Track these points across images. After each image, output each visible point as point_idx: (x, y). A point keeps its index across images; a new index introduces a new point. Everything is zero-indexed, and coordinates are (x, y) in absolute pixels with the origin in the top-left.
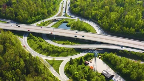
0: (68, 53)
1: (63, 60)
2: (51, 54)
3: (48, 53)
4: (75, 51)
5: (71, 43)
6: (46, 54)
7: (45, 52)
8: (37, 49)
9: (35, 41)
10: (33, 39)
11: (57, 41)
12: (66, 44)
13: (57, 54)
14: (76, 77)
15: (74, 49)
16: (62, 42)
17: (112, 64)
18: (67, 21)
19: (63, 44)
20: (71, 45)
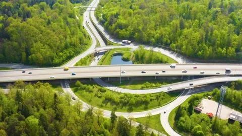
0: (159, 101)
1: (160, 114)
2: (134, 108)
3: (127, 107)
4: (168, 96)
5: (154, 85)
6: (124, 110)
7: (122, 107)
8: (104, 105)
9: (90, 92)
10: (84, 90)
11: (128, 86)
12: (147, 87)
13: (143, 106)
14: (201, 133)
15: (166, 92)
16: (140, 86)
17: (234, 104)
18: (119, 51)
19: (142, 88)
20: (156, 87)
